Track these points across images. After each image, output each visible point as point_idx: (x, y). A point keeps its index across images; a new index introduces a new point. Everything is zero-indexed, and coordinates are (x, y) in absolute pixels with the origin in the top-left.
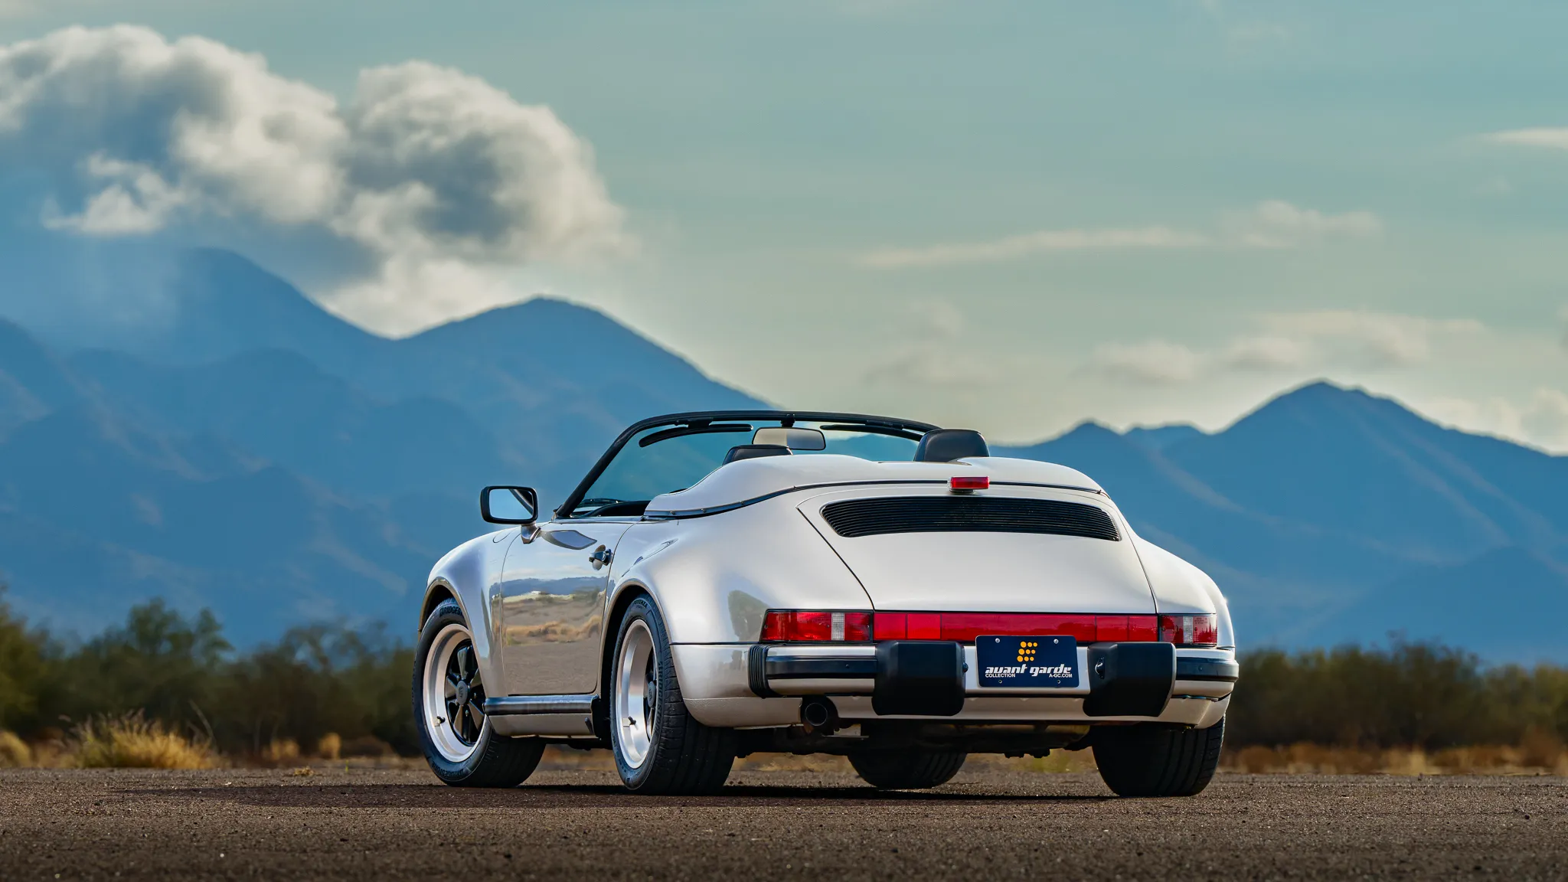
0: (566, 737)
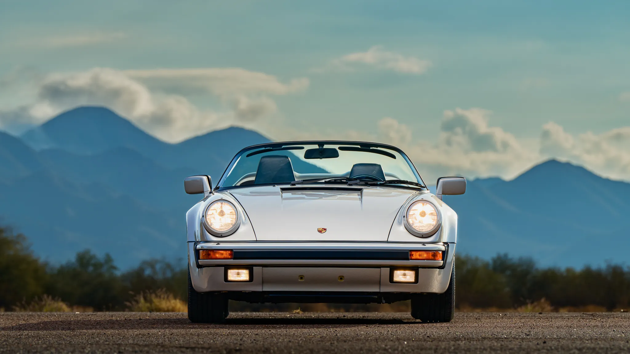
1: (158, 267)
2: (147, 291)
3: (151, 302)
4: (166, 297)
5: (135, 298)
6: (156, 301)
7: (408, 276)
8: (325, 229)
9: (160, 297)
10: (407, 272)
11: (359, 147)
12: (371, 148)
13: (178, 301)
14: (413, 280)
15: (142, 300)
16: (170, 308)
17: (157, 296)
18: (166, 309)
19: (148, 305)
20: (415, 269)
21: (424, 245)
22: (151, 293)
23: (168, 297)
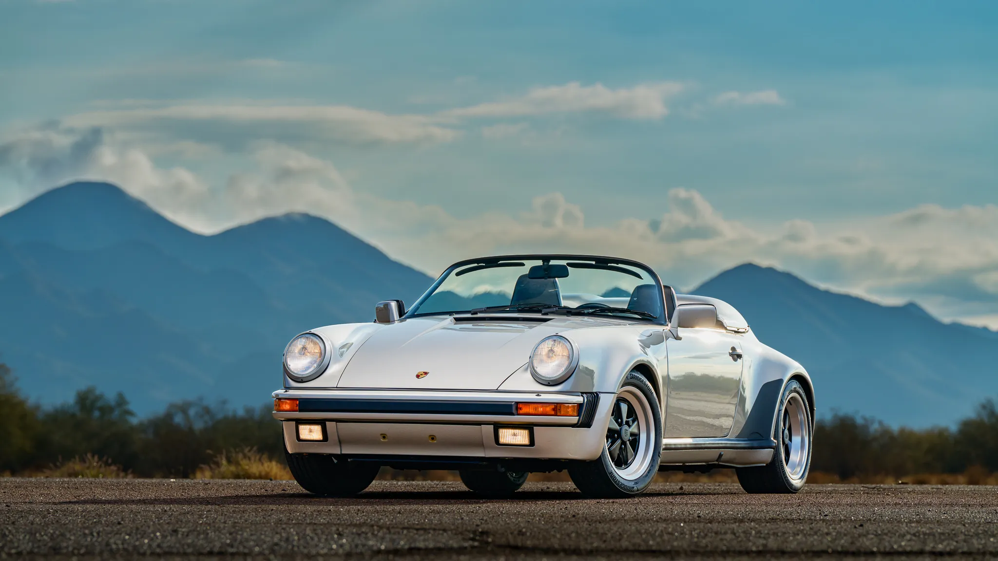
0: (681, 464)
1: (192, 412)
2: (232, 450)
3: (237, 464)
4: (258, 457)
5: (215, 459)
6: (244, 463)
7: (520, 437)
8: (426, 373)
9: (250, 459)
10: (517, 431)
11: (594, 263)
12: (609, 265)
13: (274, 463)
14: (526, 441)
15: (224, 462)
16: (263, 473)
17: (245, 456)
18: (257, 474)
19: (233, 468)
20: (529, 427)
21: (538, 395)
22: (237, 453)
23: (260, 460)
